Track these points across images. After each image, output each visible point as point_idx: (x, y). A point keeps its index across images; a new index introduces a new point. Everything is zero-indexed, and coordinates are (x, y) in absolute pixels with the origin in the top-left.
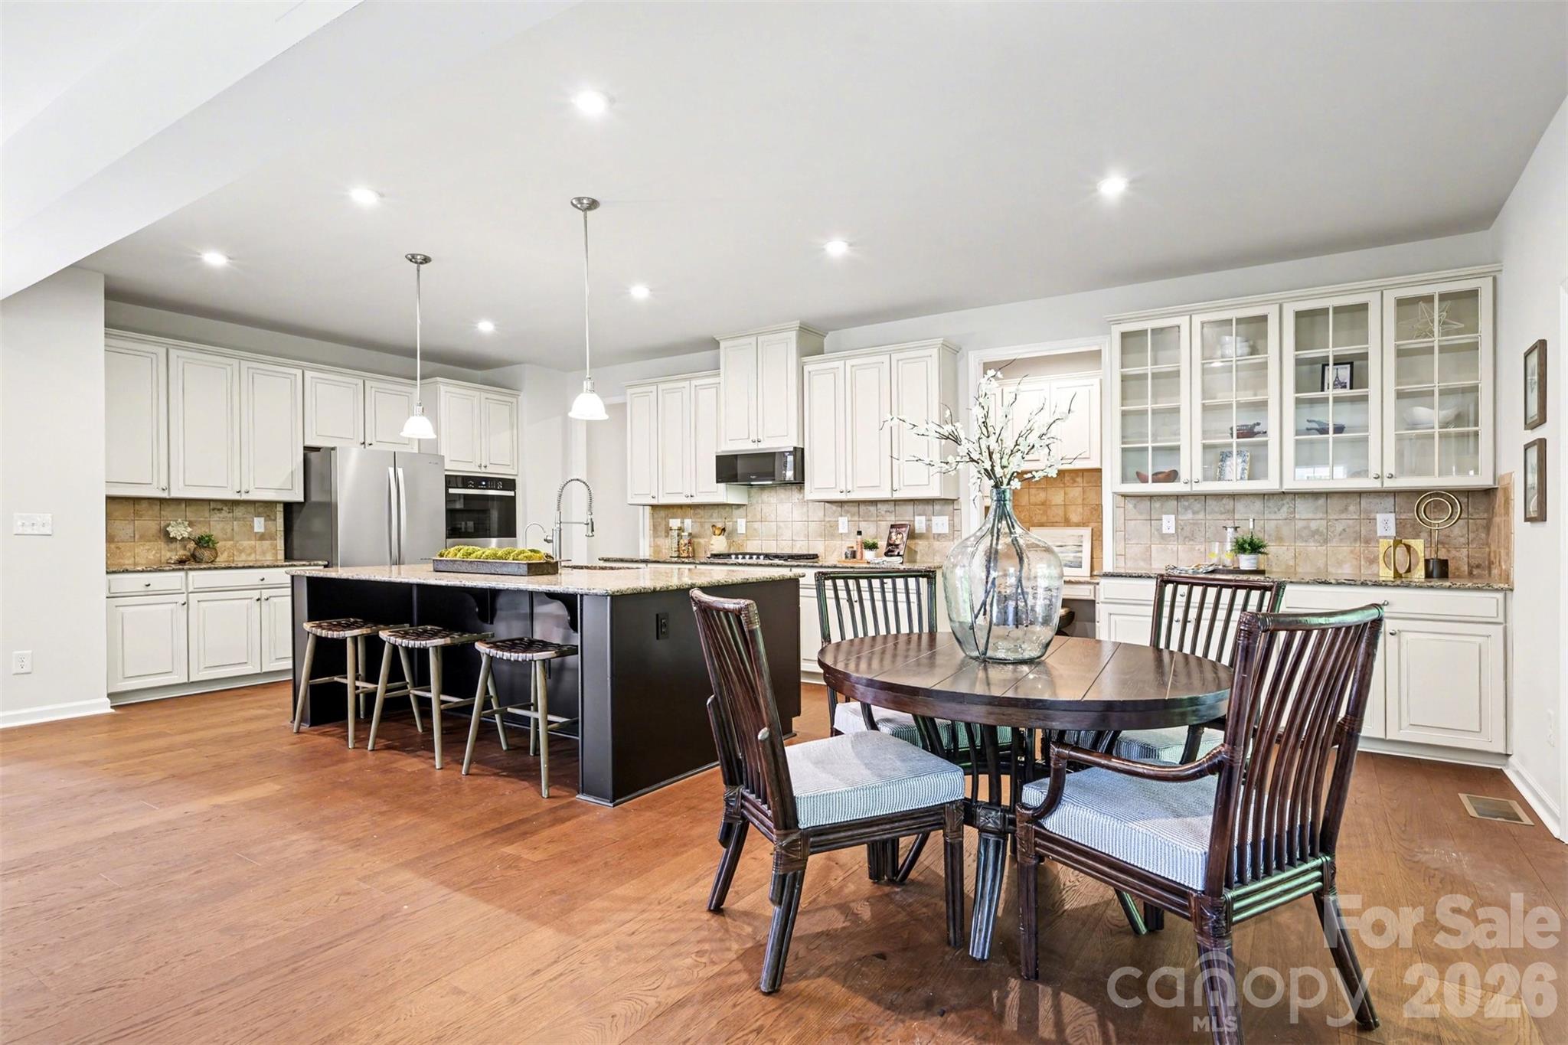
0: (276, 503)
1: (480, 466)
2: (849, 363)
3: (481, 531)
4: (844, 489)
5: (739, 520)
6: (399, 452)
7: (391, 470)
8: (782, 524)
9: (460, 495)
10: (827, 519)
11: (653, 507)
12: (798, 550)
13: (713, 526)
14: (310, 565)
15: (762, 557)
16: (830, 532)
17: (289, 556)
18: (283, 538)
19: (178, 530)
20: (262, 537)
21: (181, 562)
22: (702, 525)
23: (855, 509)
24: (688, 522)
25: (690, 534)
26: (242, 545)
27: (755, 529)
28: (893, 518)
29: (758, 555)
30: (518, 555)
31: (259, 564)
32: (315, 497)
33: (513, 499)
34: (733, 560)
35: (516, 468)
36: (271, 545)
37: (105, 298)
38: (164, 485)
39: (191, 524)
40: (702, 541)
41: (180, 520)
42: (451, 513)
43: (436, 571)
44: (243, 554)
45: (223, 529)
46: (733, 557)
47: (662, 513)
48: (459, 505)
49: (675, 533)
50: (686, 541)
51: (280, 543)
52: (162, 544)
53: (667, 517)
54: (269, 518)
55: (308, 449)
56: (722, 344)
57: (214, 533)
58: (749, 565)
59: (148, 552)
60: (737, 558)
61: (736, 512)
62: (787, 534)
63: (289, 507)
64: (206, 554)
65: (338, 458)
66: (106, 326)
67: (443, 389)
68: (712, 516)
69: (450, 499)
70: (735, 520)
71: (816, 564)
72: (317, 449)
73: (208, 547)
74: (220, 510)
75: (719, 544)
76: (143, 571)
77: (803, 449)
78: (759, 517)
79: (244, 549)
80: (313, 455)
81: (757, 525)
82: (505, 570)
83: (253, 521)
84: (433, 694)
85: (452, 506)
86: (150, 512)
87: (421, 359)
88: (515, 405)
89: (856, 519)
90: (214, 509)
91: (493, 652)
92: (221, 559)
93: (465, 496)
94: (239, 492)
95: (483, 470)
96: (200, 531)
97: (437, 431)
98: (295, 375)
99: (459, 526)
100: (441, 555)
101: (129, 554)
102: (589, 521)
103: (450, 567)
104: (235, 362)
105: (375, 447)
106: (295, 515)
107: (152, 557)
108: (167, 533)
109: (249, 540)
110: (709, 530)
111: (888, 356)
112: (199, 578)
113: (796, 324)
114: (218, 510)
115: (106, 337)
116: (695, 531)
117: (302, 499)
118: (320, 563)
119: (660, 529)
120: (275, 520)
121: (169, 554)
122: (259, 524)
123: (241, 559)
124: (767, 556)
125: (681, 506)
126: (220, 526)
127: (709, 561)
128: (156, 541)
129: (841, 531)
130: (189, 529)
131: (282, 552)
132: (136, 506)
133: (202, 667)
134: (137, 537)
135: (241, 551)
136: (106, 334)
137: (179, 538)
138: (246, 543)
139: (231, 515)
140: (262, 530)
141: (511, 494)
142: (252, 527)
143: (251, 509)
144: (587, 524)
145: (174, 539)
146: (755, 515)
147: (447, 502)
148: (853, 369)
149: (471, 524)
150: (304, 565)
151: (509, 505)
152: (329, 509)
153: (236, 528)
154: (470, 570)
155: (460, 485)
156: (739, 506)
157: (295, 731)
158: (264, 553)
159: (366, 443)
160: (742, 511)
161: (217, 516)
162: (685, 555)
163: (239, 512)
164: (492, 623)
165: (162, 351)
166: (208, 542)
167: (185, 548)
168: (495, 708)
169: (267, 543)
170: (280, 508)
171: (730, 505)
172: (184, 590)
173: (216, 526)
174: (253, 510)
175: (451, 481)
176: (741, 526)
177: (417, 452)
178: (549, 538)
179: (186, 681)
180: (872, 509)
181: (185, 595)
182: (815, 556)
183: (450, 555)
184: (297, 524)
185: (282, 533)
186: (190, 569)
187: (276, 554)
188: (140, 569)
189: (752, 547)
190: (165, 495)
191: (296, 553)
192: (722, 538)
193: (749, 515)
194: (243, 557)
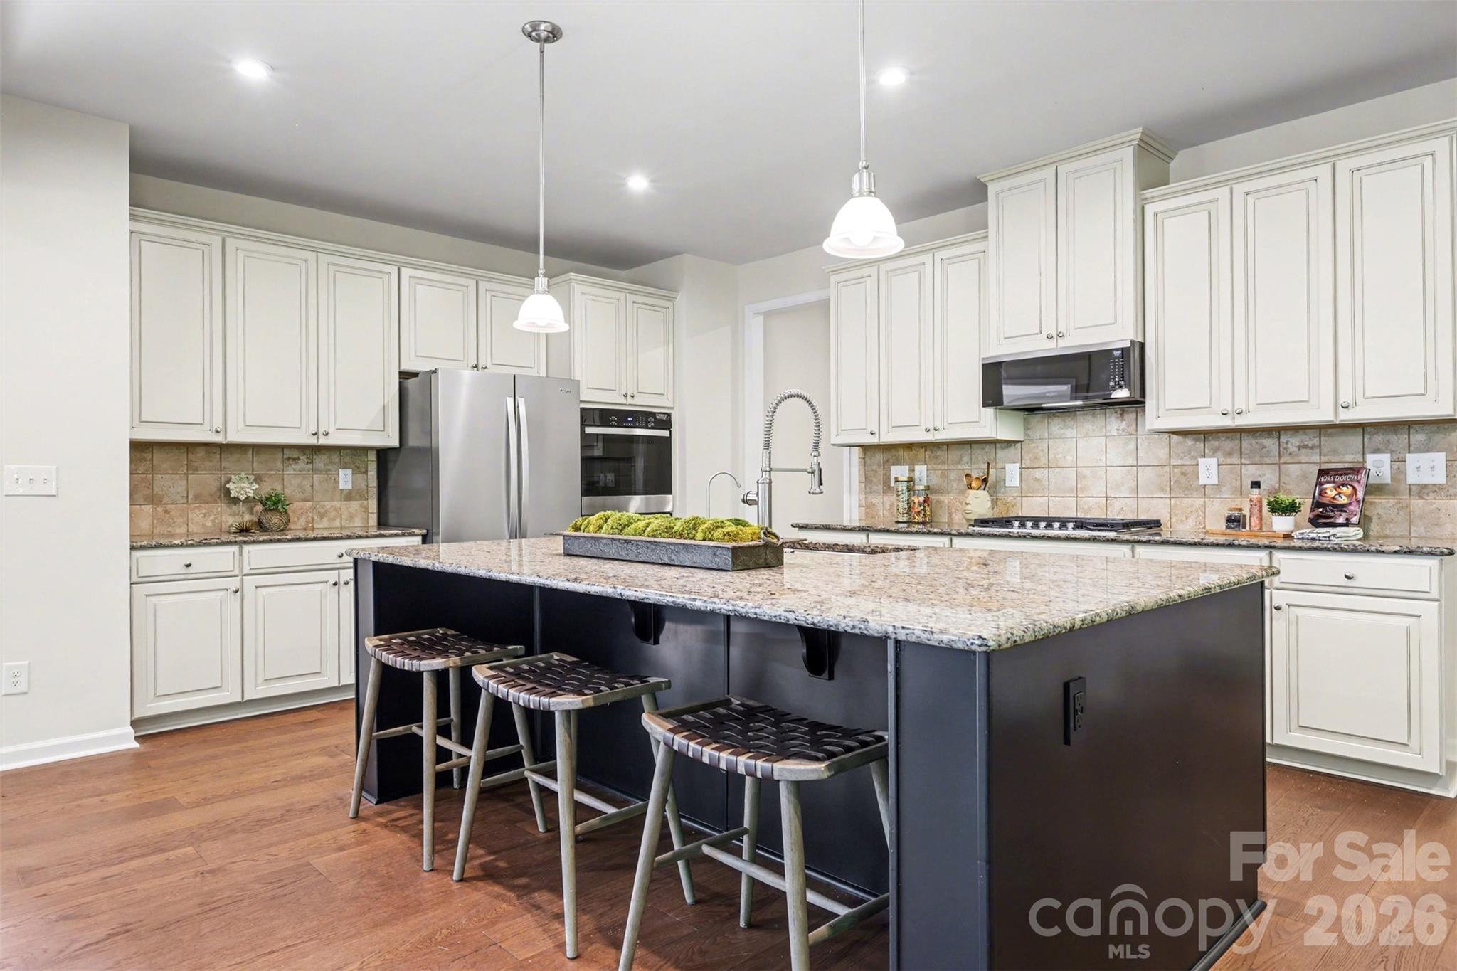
0: (364, 450)
1: (625, 396)
2: (1240, 189)
3: (624, 487)
4: (1229, 409)
5: (1008, 466)
6: (521, 376)
7: (510, 401)
8: (1087, 472)
9: (597, 435)
10: (1174, 462)
11: (865, 448)
12: (1117, 512)
13: (968, 475)
14: (403, 535)
15: (1071, 525)
16: (1183, 483)
17: (383, 522)
18: (375, 497)
19: (243, 487)
20: (349, 496)
21: (243, 531)
22: (944, 475)
23: (1228, 445)
24: (921, 471)
25: (928, 488)
26: (323, 507)
27: (1037, 480)
28: (1316, 458)
29: (1064, 523)
30: (709, 530)
31: (345, 533)
32: (413, 441)
33: (668, 441)
34: (1015, 529)
35: (671, 397)
36: (361, 506)
37: (131, 170)
38: (218, 424)
39: (258, 479)
40: (944, 499)
41: (243, 474)
42: (587, 462)
43: (568, 554)
44: (325, 519)
45: (300, 486)
46: (1016, 524)
47: (880, 457)
48: (598, 452)
49: (903, 487)
50: (922, 499)
51: (373, 504)
52: (222, 506)
53: (888, 463)
54: (360, 470)
55: (405, 376)
56: (992, 189)
57: (288, 491)
58: (1051, 538)
59: (203, 519)
60: (1023, 525)
61: (1002, 454)
62: (1099, 489)
63: (384, 456)
64: (275, 519)
65: (441, 388)
66: (131, 205)
67: (578, 288)
68: (961, 459)
69: (587, 441)
70: (999, 465)
71: (1157, 538)
72: (415, 375)
73: (276, 510)
74: (296, 460)
75: (979, 503)
76: (182, 546)
77: (1142, 346)
78: (1044, 460)
79: (326, 512)
80: (411, 383)
81: (1038, 474)
82: (687, 558)
83: (338, 474)
84: (560, 786)
85: (589, 453)
86: (208, 464)
87: (545, 254)
88: (671, 310)
89: (1236, 460)
90: (289, 459)
91: (679, 741)
92: (297, 526)
93: (606, 437)
94: (314, 434)
95: (630, 401)
96: (267, 489)
97: (569, 318)
98: (389, 274)
99: (596, 479)
100: (577, 529)
101: (180, 520)
102: (816, 468)
103: (590, 548)
104: (310, 256)
105: (492, 370)
106: (390, 465)
107: (209, 524)
108: (228, 491)
109: (332, 500)
110: (960, 484)
111: (1328, 167)
112: (260, 554)
113: (1137, 133)
114: (294, 459)
115: (131, 220)
116: (935, 481)
117: (396, 443)
118: (417, 531)
119: (875, 480)
120: (366, 473)
121: (231, 520)
122: (345, 479)
123: (322, 526)
124: (1080, 524)
125: (909, 446)
126: (295, 482)
127: (971, 529)
128: (215, 502)
129: (1203, 480)
130: (255, 486)
131: (375, 516)
132: (190, 455)
133: (260, 680)
134: (190, 496)
135: (322, 516)
136: (130, 214)
137: (243, 498)
138: (328, 504)
139: (310, 466)
140: (349, 486)
141: (665, 433)
142: (336, 482)
143: (335, 458)
144: (813, 472)
145: (235, 500)
146: (1036, 458)
147: (584, 447)
148: (1250, 199)
149: (610, 477)
150: (396, 535)
151: (662, 449)
152: (429, 456)
153: (316, 483)
154: (624, 555)
155: (597, 421)
156: (1009, 443)
157: (351, 815)
158: (351, 518)
159: (480, 367)
160: (1013, 452)
161: (291, 469)
162: (921, 519)
163: (320, 461)
164: (656, 642)
165: (216, 241)
166: (276, 503)
167: (251, 512)
168: (677, 847)
169: (355, 505)
170: (372, 457)
171: (994, 443)
172: (236, 572)
173: (290, 482)
174: (337, 460)
175: (589, 416)
176: (1012, 475)
177: (545, 375)
178: (750, 497)
179: (239, 699)
180: (1270, 443)
181: (238, 578)
182: (1157, 524)
183: (591, 527)
184: (393, 476)
185: (375, 490)
186: (245, 542)
187: (367, 520)
188: (177, 542)
189: (1032, 507)
190: (218, 439)
191: (392, 519)
192: (983, 494)
193: (1026, 457)
194: (325, 523)
